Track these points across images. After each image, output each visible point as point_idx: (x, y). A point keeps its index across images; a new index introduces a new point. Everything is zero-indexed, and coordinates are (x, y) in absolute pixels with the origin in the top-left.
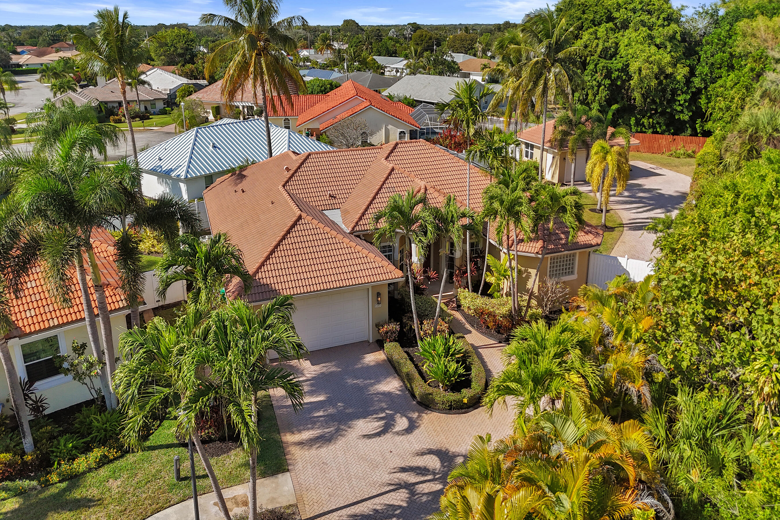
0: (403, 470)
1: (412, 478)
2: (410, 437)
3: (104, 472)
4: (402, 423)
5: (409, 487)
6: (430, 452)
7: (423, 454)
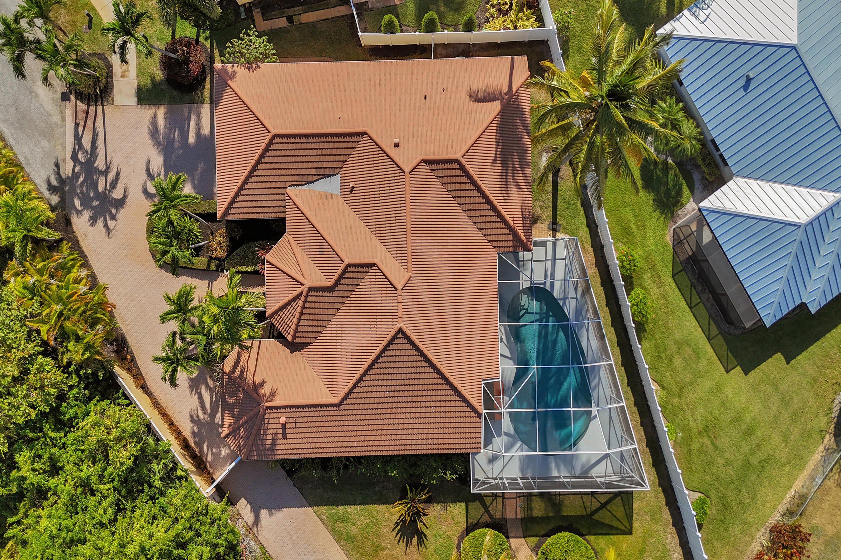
0: (118, 174)
1: (111, 176)
5: (105, 173)
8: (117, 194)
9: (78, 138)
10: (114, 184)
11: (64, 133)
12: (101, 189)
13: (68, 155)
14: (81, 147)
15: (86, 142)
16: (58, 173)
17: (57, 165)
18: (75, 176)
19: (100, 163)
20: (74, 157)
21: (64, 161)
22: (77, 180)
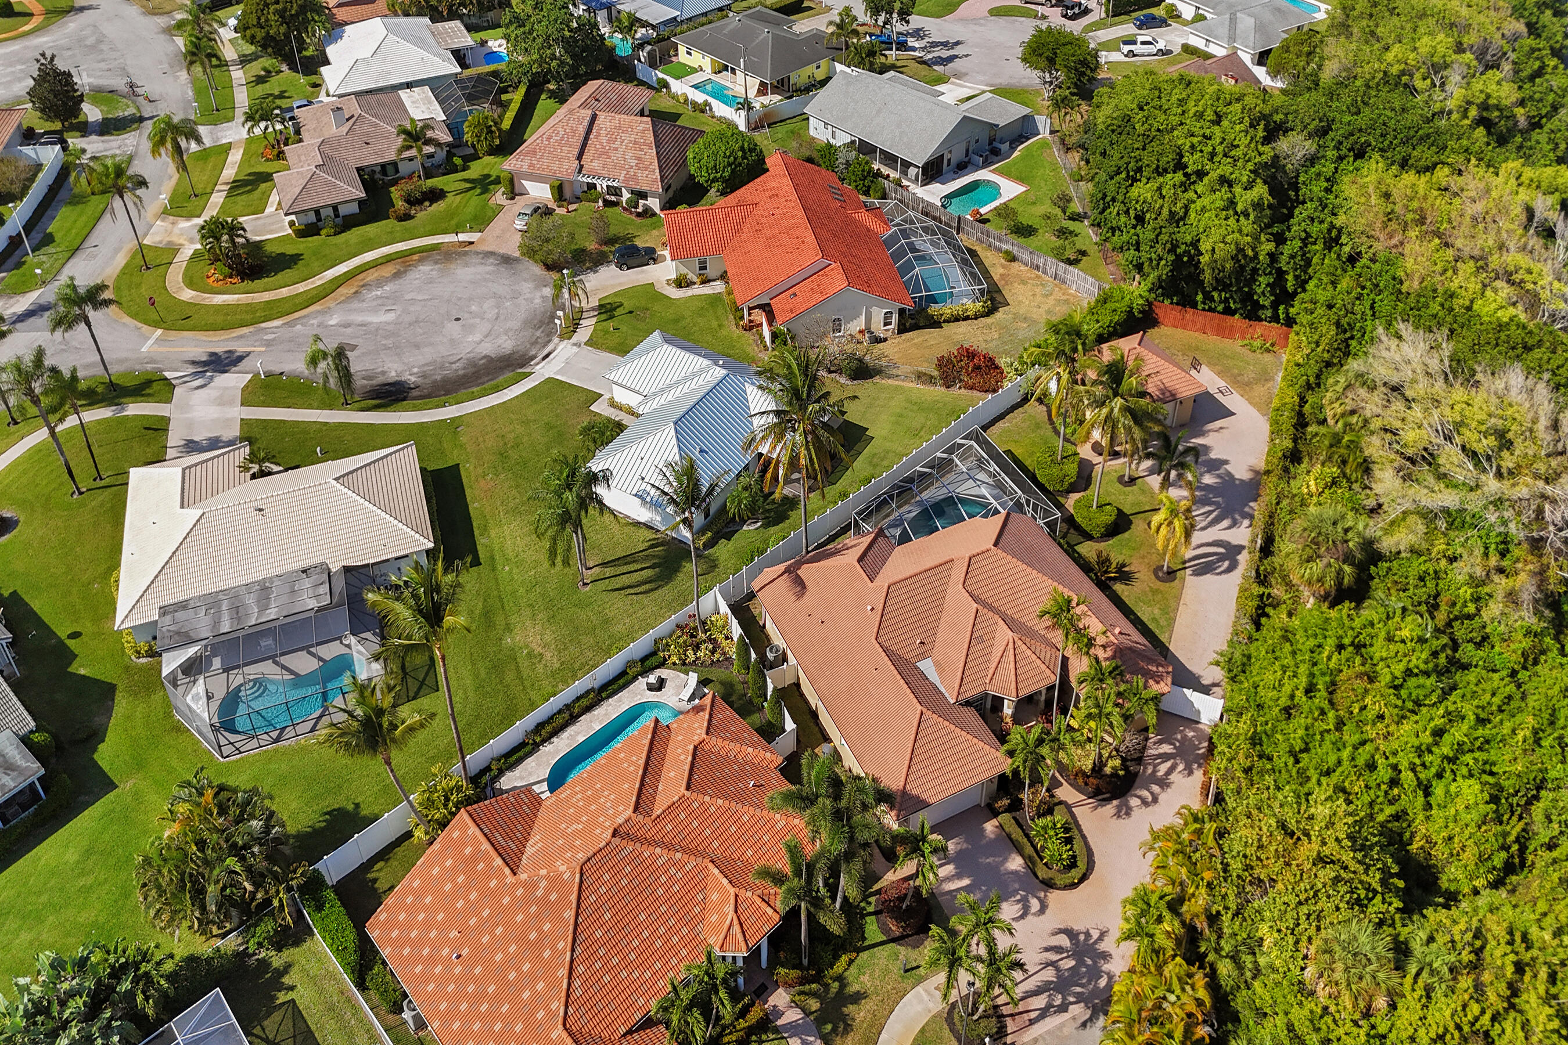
0: (1047, 949)
1: (1054, 957)
2: (1042, 917)
3: (853, 969)
4: (1035, 905)
5: (1052, 964)
6: (1061, 931)
7: (1056, 933)
8: (1064, 941)
9: (1044, 1013)
10: (1058, 949)
11: (1048, 1032)
12: (1073, 963)
13: (1065, 1016)
14: (1049, 1006)
15: (1040, 1002)
16: (1090, 1019)
17: (1084, 1025)
18: (1080, 999)
19: (1049, 975)
20: (1063, 1008)
21: (1074, 1018)
22: (1082, 993)
